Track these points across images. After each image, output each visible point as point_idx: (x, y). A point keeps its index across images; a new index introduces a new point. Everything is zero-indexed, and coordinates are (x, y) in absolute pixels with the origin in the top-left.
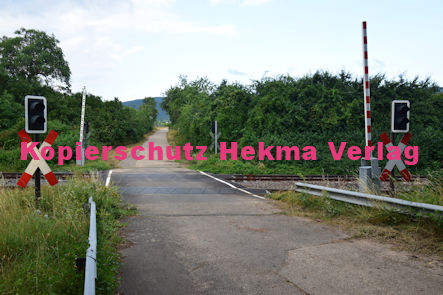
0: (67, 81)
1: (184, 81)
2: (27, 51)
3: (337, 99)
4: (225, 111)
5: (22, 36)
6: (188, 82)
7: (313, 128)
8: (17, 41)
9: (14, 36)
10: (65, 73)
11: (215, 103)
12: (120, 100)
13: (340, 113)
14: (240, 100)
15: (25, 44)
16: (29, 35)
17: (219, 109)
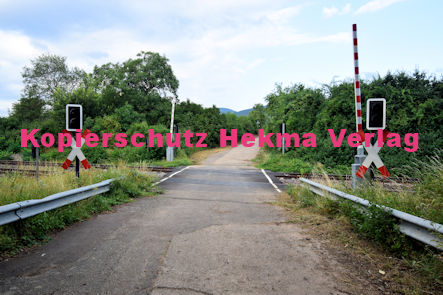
0: (174, 92)
1: (279, 87)
2: (146, 70)
3: (408, 100)
4: (296, 115)
5: (142, 57)
6: (283, 88)
8: (138, 62)
9: (136, 58)
10: (174, 85)
11: (287, 107)
12: (217, 107)
13: (410, 113)
14: (311, 104)
15: (144, 64)
16: (147, 57)
17: (291, 112)
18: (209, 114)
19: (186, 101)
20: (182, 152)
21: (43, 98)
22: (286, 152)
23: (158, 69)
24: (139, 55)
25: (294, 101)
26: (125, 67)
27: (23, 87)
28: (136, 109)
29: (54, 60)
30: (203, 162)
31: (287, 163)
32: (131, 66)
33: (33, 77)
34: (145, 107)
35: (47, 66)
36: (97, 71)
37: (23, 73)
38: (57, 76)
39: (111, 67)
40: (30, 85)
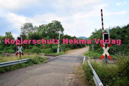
0: (63, 32)
1: (96, 30)
2: (54, 26)
6: (97, 30)
7: (125, 43)
8: (52, 24)
10: (62, 30)
15: (54, 24)
16: (55, 22)
17: (96, 38)
18: (73, 39)
19: (66, 35)
20: (62, 50)
21: (26, 35)
22: (94, 50)
23: (58, 26)
24: (52, 22)
25: (97, 34)
26: (48, 25)
27: (21, 32)
28: (51, 37)
29: (29, 24)
30: (68, 53)
31: (93, 54)
32: (50, 25)
33: (23, 29)
34: (54, 37)
35: (27, 26)
36: (40, 26)
37: (21, 28)
38: (30, 28)
39: (44, 25)
40: (23, 31)
